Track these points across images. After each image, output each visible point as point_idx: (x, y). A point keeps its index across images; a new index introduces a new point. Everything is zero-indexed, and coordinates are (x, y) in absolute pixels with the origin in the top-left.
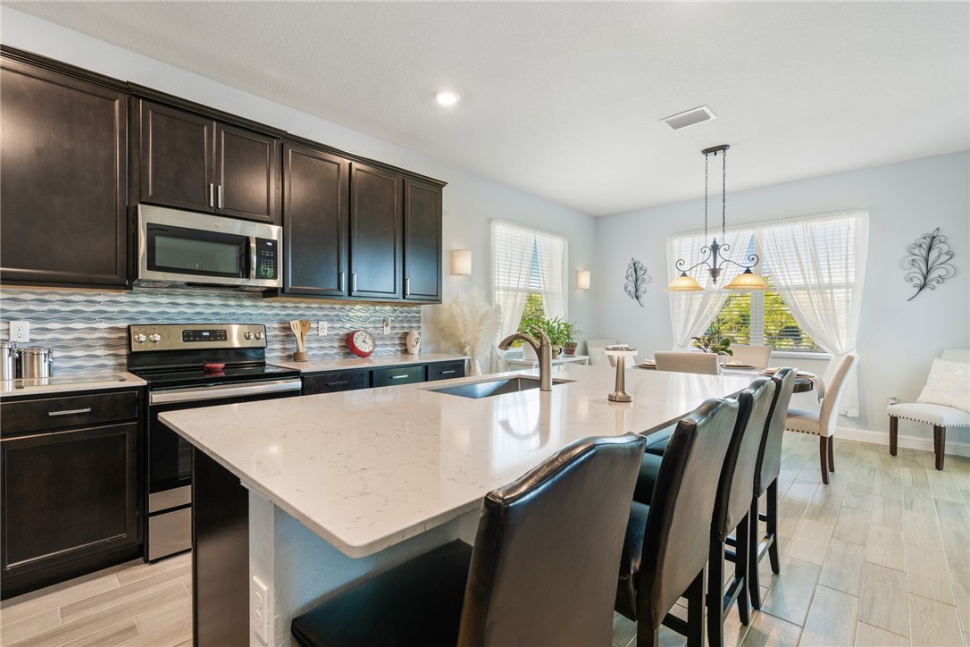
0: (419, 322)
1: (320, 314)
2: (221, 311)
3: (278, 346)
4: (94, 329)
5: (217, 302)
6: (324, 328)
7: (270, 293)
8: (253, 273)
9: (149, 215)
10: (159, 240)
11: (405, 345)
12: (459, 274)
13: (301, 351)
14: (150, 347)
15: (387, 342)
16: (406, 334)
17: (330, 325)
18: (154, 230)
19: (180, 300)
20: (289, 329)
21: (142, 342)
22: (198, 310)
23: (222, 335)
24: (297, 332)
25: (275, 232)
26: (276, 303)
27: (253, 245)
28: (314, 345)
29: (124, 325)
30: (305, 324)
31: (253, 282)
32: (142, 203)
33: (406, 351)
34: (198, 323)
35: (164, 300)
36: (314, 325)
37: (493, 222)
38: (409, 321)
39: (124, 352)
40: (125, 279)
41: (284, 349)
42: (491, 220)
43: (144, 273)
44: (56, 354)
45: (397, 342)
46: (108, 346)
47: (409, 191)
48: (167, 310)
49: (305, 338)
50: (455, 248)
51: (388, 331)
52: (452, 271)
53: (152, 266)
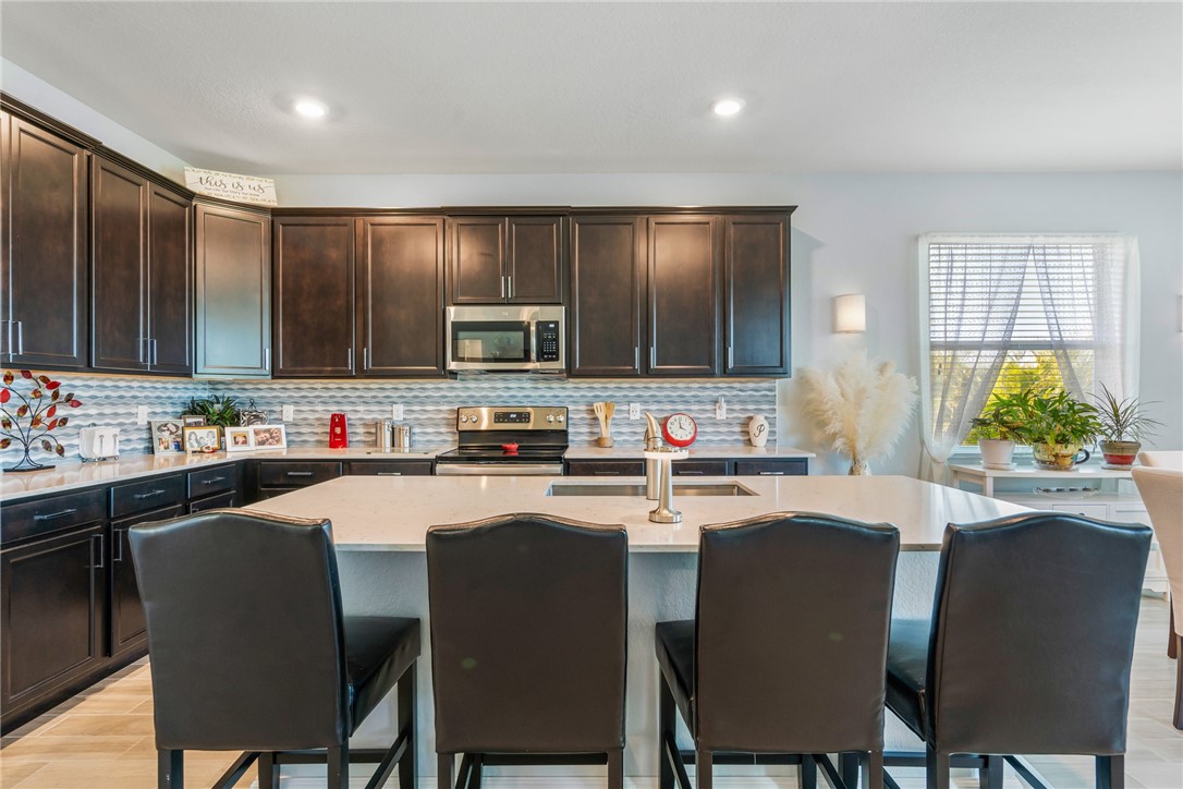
0: (774, 402)
1: (632, 394)
2: (531, 394)
3: (585, 429)
4: (440, 411)
5: (528, 385)
6: (636, 411)
8: (533, 355)
9: (453, 314)
10: (460, 334)
11: (748, 433)
12: (847, 332)
13: (604, 436)
15: (721, 429)
16: (751, 418)
17: (643, 407)
18: (459, 327)
20: (593, 411)
21: (466, 422)
22: (512, 393)
23: (527, 416)
24: (601, 415)
25: (556, 314)
27: (533, 328)
28: (624, 430)
29: (457, 407)
30: (608, 407)
31: (529, 366)
33: (749, 442)
34: (513, 407)
36: (623, 407)
37: (922, 241)
38: (757, 402)
39: (455, 430)
41: (591, 433)
43: (452, 364)
44: (416, 430)
45: (737, 429)
46: (448, 425)
47: (732, 231)
48: (489, 394)
49: (609, 421)
50: (836, 293)
51: (722, 414)
52: (833, 329)
53: (456, 358)
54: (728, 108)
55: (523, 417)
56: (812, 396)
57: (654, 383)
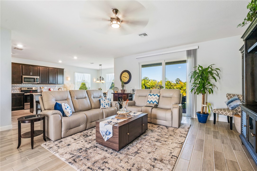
0: (61, 87)
3: (39, 90)
4: (17, 88)
5: (31, 85)
6: (46, 88)
7: (38, 84)
8: (36, 82)
9: (24, 76)
10: (25, 79)
12: (69, 80)
13: (42, 90)
14: (23, 90)
18: (24, 78)
19: (27, 85)
20: (41, 88)
21: (22, 89)
23: (32, 88)
24: (42, 88)
25: (39, 77)
26: (39, 85)
27: (36, 78)
29: (20, 87)
30: (43, 87)
31: (36, 83)
32: (23, 75)
34: (29, 87)
35: (25, 85)
36: (44, 87)
37: (75, 73)
39: (20, 90)
40: (21, 83)
42: (74, 72)
43: (23, 82)
46: (19, 90)
47: (58, 70)
50: (68, 77)
51: (56, 88)
52: (67, 80)
53: (24, 81)
54: (60, 62)
55: (31, 88)
56: (65, 86)
57: (50, 85)
